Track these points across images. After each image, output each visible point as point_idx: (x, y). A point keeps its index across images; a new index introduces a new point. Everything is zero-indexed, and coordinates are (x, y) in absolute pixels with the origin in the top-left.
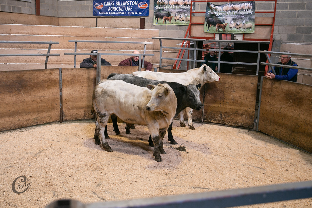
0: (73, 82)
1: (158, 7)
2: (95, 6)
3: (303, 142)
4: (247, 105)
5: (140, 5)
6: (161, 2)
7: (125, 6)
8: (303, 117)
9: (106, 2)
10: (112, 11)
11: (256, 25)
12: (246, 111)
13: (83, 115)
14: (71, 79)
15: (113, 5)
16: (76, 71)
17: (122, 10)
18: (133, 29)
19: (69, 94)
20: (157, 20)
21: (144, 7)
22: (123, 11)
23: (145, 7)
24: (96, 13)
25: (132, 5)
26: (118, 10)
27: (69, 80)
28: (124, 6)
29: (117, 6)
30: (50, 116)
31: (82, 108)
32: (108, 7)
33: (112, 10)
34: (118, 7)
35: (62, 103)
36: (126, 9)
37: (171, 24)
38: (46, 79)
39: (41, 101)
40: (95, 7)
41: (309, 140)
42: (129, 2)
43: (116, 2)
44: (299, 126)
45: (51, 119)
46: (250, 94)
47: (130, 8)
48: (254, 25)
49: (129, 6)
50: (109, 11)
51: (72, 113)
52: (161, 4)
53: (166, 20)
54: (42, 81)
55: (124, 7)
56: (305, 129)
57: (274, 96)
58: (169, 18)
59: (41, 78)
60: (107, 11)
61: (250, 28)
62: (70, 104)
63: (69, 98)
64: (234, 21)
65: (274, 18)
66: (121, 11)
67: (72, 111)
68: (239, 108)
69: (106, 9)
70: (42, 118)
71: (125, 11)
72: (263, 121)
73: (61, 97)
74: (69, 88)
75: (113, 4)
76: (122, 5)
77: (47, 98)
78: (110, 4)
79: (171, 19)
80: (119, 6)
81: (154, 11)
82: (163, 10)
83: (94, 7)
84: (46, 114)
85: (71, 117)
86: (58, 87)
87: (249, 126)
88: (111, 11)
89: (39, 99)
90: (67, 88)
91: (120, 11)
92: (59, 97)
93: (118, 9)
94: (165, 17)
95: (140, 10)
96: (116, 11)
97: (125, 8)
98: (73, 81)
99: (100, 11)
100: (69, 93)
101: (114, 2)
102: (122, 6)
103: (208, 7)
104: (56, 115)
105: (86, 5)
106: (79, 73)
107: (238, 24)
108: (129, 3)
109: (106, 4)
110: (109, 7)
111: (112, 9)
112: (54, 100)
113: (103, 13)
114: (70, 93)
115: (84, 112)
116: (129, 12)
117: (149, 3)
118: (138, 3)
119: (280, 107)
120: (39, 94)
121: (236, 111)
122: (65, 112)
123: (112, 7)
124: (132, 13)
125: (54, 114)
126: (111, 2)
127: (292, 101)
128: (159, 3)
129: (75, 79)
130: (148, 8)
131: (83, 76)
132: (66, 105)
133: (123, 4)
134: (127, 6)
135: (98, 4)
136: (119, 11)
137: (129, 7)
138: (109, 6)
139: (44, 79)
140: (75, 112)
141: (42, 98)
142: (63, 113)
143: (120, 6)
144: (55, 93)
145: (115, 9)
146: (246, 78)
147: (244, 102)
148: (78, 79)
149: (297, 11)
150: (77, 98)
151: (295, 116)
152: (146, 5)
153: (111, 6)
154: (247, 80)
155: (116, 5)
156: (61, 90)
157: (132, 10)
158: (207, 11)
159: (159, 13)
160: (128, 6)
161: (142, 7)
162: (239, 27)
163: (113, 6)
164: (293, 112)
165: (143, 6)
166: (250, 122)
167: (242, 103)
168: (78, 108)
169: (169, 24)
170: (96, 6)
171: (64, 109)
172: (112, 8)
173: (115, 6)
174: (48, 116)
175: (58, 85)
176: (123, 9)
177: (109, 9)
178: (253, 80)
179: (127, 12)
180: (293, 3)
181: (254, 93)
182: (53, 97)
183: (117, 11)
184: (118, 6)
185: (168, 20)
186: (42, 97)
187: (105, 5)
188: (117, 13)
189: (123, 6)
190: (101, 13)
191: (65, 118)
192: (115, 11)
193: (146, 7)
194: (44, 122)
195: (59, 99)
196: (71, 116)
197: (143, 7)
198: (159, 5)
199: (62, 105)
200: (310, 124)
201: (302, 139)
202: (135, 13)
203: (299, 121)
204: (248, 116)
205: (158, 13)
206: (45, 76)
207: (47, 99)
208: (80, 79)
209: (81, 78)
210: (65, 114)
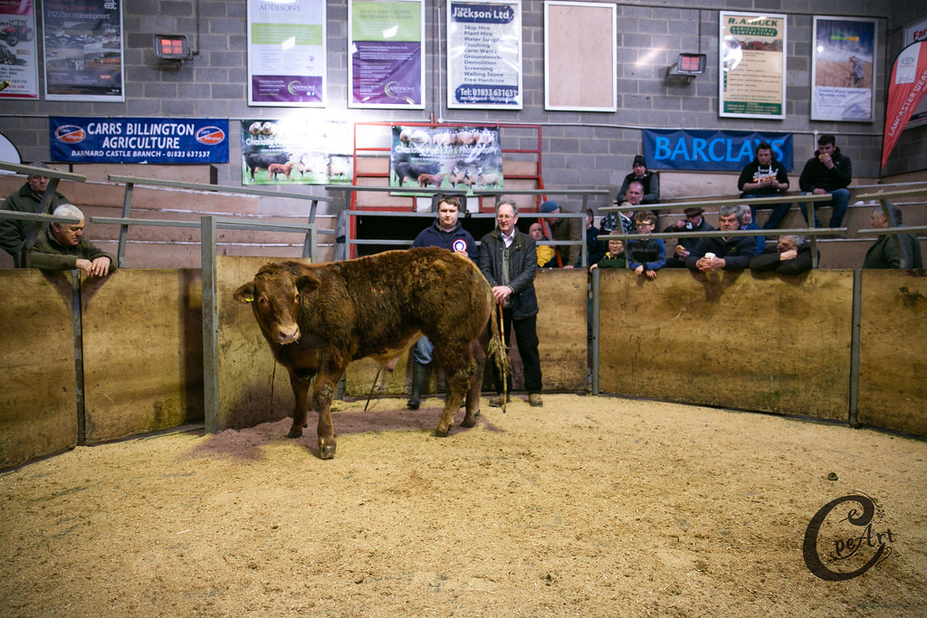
0: (117, 315)
1: (252, 141)
2: (57, 133)
3: (725, 392)
4: (569, 337)
5: (200, 135)
6: (262, 129)
7: (157, 135)
8: (717, 337)
9: (93, 124)
10: (115, 150)
11: (506, 178)
12: (568, 351)
13: (152, 417)
14: (111, 305)
15: (119, 133)
16: (128, 277)
17: (147, 147)
18: (196, 192)
19: (104, 352)
20: (253, 172)
21: (214, 139)
22: (151, 150)
23: (216, 141)
24: (61, 153)
25: (176, 135)
26: (134, 147)
27: (105, 306)
28: (153, 136)
29: (130, 137)
30: (46, 433)
31: (147, 395)
32: (101, 137)
33: (115, 147)
34: (135, 138)
35: (81, 385)
36: (162, 144)
37: (290, 182)
38: (31, 302)
39: (16, 380)
40: (59, 137)
41: (739, 383)
42: (168, 125)
43: (129, 125)
44: (710, 359)
45: (49, 443)
46: (573, 310)
47: (174, 143)
48: (502, 178)
49: (170, 135)
50: (106, 149)
51: (116, 416)
52: (262, 133)
53: (275, 171)
54: (18, 309)
55: (154, 139)
56: (725, 362)
57: (636, 307)
58: (284, 167)
59: (15, 299)
60: (99, 148)
61: (494, 184)
62: (109, 388)
63: (104, 367)
64: (460, 169)
65: (539, 164)
66: (145, 149)
67: (116, 408)
68: (553, 347)
69: (96, 142)
70: (20, 442)
71: (157, 149)
72: (612, 367)
73: (80, 363)
74: (105, 334)
75: (116, 130)
76: (146, 133)
77: (35, 369)
78: (109, 130)
79: (289, 170)
80: (137, 136)
81: (242, 150)
82: (267, 147)
83: (52, 136)
84: (32, 427)
85: (114, 429)
86: (69, 329)
87: (578, 385)
88: (111, 149)
89: (7, 376)
90: (99, 334)
91: (141, 150)
92: (71, 364)
93: (134, 143)
94: (273, 165)
95: (203, 148)
96: (129, 149)
97: (156, 141)
98: (118, 312)
99: (77, 147)
100: (105, 349)
101: (120, 124)
102: (146, 136)
103: (396, 138)
104: (63, 428)
105: (22, 129)
106: (136, 284)
107: (469, 175)
108: (168, 130)
109: (93, 129)
110: (107, 139)
111: (115, 143)
112: (58, 376)
113: (87, 153)
114: (108, 350)
115: (156, 407)
116: (169, 154)
117: (228, 129)
118: (195, 130)
119: (655, 327)
120: (6, 358)
121: (548, 355)
122: (92, 414)
123: (116, 138)
124: (180, 154)
125: (58, 425)
126: (111, 124)
127: (685, 310)
128: (256, 130)
129: (124, 303)
130: (225, 143)
131: (147, 292)
132: (97, 390)
133: (148, 131)
134: (162, 136)
135: (68, 128)
136: (137, 149)
137: (169, 139)
138: (105, 135)
139: (23, 304)
140: (127, 411)
141: (18, 372)
142: (86, 418)
143: (141, 137)
144: (59, 352)
145: (124, 144)
146: (561, 275)
147: (561, 332)
148: (135, 303)
149: (567, 156)
150: (131, 365)
151: (698, 341)
152: (220, 135)
153: (113, 135)
154: (564, 280)
155: (128, 133)
156: (80, 343)
157: (178, 147)
158: (394, 146)
159: (255, 155)
160: (167, 136)
161: (208, 141)
162: (470, 182)
163: (118, 136)
164: (691, 331)
165: (212, 136)
166: (578, 375)
167: (557, 333)
168: (134, 397)
169: (285, 183)
170: (61, 134)
171: (88, 407)
172: (115, 141)
173: (124, 135)
174: (40, 434)
175: (68, 325)
176: (150, 143)
177: (106, 143)
178: (577, 278)
179: (164, 151)
180: (557, 140)
181: (582, 308)
182: (56, 365)
183: (132, 150)
184: (133, 135)
185: (282, 172)
186: (18, 369)
187: (92, 133)
188: (132, 154)
189: (149, 136)
190: (78, 154)
191: (94, 435)
192: (126, 150)
193: (220, 140)
194: (27, 458)
195: (74, 373)
196: (113, 425)
197: (209, 138)
198: (257, 137)
199: (83, 392)
200: (737, 350)
201: (720, 386)
202: (188, 155)
203: (709, 348)
204: (574, 363)
205: (252, 155)
206: (27, 292)
207: (36, 374)
208: (138, 302)
209: (141, 301)
210: (92, 420)
